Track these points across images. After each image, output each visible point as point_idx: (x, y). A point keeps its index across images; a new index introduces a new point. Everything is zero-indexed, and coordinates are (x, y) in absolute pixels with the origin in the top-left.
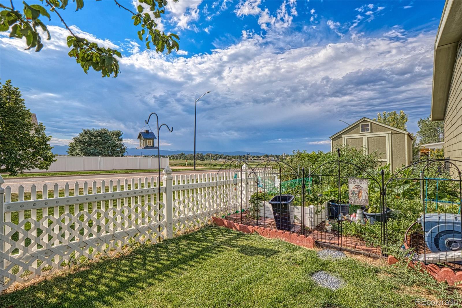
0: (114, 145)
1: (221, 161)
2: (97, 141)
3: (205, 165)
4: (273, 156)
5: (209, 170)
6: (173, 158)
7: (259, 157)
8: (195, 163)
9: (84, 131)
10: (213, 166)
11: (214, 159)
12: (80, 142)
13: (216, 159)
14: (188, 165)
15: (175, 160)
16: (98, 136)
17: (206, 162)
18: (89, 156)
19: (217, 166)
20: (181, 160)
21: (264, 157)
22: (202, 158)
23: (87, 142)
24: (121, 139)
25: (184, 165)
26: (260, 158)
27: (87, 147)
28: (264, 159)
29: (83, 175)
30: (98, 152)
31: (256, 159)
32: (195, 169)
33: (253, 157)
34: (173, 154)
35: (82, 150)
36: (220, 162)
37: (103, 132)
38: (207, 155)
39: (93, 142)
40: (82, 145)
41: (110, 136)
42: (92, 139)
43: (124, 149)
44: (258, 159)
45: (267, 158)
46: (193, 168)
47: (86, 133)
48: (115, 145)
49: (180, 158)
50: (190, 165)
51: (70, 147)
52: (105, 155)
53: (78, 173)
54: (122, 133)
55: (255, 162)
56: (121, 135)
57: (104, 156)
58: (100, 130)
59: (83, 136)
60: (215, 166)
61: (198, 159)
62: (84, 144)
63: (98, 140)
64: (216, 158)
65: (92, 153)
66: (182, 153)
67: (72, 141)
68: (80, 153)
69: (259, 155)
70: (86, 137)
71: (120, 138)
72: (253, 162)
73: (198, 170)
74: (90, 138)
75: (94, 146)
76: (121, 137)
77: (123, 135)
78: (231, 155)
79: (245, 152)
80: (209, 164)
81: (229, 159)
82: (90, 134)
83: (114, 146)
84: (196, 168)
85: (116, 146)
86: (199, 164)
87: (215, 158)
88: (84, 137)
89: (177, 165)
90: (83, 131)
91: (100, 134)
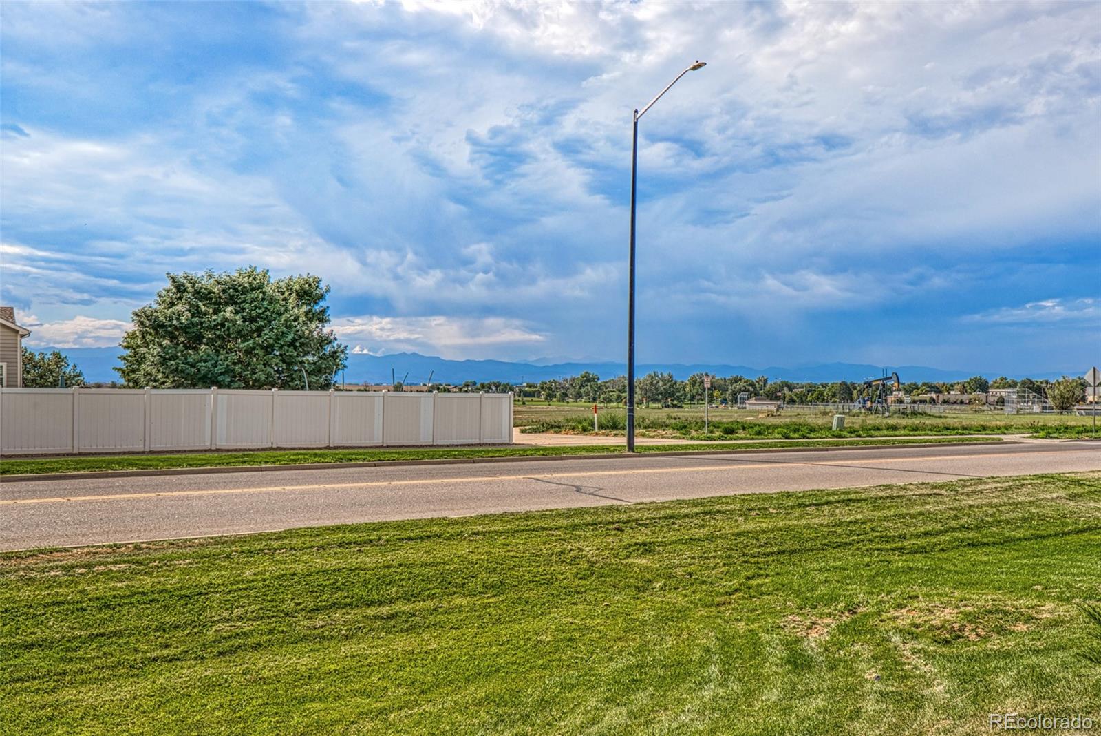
0: (290, 337)
1: (757, 411)
2: (223, 325)
3: (684, 428)
4: (1014, 385)
5: (702, 451)
6: (550, 397)
7: (939, 391)
8: (631, 418)
9: (174, 280)
10: (717, 434)
11: (724, 401)
12: (158, 327)
13: (735, 401)
14: (601, 427)
15: (555, 405)
16: (227, 304)
17: (688, 412)
18: (194, 386)
19: (742, 434)
20: (583, 402)
21: (964, 391)
22: (672, 394)
23: (184, 329)
24: (323, 311)
25: (585, 430)
26: (945, 396)
27: (187, 348)
28: (965, 398)
29: (128, 475)
30: (228, 371)
31: (927, 396)
32: (631, 446)
33: (909, 391)
34: (548, 379)
35: (163, 361)
36: (751, 412)
37: (245, 281)
38: (694, 383)
39: (209, 328)
40: (166, 342)
41: (272, 301)
42: (205, 314)
43: (334, 355)
44: (933, 401)
45: (982, 396)
46: (623, 441)
47: (180, 288)
48: (294, 340)
49: (578, 396)
50: (611, 426)
51: (128, 352)
52: (258, 385)
53: (109, 465)
54: (323, 285)
55: (924, 414)
56: (322, 297)
57: (252, 387)
58: (235, 274)
59: (172, 304)
60: (729, 431)
61: (655, 400)
62: (173, 337)
63: (227, 320)
64: (734, 394)
65: (205, 376)
66: (586, 376)
67: (132, 327)
68: (160, 376)
69: (936, 382)
70: (179, 307)
71: (317, 308)
72: (914, 414)
73: (649, 452)
74: (197, 312)
75: (210, 343)
76: (322, 303)
77: (327, 296)
78: (805, 382)
79: (871, 368)
80: (701, 424)
81: (792, 401)
82: (197, 292)
83: (292, 344)
84: (638, 441)
85: (300, 343)
86: (654, 425)
87: (728, 395)
88: (175, 309)
89: (555, 427)
90: (168, 285)
91: (234, 294)
